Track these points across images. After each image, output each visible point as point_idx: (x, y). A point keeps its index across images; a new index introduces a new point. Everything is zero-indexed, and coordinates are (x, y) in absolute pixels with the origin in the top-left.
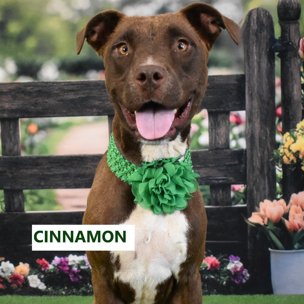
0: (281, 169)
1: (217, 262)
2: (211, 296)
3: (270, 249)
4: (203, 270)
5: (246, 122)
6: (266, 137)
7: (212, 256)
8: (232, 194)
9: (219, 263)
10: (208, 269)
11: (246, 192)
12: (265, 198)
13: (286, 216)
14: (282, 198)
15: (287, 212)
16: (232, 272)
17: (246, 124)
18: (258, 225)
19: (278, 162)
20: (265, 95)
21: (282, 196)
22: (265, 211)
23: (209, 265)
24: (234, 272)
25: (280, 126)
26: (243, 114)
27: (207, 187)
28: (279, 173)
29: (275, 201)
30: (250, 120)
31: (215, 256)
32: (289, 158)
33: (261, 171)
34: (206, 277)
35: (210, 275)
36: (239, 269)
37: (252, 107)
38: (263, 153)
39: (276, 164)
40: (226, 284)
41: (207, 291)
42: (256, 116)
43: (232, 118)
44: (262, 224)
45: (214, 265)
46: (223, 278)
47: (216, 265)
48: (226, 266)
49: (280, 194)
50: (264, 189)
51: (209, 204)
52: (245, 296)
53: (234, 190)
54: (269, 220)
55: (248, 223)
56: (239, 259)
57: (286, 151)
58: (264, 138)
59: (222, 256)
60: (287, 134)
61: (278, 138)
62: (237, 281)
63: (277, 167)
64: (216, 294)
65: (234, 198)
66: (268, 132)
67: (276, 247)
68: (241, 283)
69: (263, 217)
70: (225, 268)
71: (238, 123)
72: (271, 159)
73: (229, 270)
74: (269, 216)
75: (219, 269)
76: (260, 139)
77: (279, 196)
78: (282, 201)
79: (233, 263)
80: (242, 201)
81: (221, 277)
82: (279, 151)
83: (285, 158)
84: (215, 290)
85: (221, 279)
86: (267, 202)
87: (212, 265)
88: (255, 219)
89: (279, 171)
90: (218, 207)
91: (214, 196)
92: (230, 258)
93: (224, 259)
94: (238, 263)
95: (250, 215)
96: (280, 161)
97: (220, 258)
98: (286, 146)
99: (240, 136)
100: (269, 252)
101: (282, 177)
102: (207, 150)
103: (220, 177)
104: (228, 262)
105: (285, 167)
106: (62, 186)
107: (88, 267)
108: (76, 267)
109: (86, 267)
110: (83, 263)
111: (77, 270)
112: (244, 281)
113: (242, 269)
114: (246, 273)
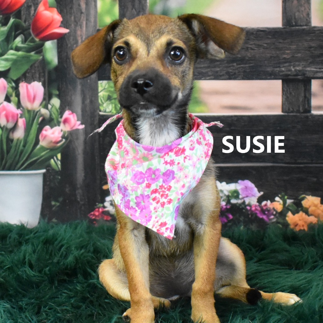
106: (209, 76)
107: (242, 201)
108: (223, 201)
109: (240, 201)
110: (235, 194)
111: (226, 205)
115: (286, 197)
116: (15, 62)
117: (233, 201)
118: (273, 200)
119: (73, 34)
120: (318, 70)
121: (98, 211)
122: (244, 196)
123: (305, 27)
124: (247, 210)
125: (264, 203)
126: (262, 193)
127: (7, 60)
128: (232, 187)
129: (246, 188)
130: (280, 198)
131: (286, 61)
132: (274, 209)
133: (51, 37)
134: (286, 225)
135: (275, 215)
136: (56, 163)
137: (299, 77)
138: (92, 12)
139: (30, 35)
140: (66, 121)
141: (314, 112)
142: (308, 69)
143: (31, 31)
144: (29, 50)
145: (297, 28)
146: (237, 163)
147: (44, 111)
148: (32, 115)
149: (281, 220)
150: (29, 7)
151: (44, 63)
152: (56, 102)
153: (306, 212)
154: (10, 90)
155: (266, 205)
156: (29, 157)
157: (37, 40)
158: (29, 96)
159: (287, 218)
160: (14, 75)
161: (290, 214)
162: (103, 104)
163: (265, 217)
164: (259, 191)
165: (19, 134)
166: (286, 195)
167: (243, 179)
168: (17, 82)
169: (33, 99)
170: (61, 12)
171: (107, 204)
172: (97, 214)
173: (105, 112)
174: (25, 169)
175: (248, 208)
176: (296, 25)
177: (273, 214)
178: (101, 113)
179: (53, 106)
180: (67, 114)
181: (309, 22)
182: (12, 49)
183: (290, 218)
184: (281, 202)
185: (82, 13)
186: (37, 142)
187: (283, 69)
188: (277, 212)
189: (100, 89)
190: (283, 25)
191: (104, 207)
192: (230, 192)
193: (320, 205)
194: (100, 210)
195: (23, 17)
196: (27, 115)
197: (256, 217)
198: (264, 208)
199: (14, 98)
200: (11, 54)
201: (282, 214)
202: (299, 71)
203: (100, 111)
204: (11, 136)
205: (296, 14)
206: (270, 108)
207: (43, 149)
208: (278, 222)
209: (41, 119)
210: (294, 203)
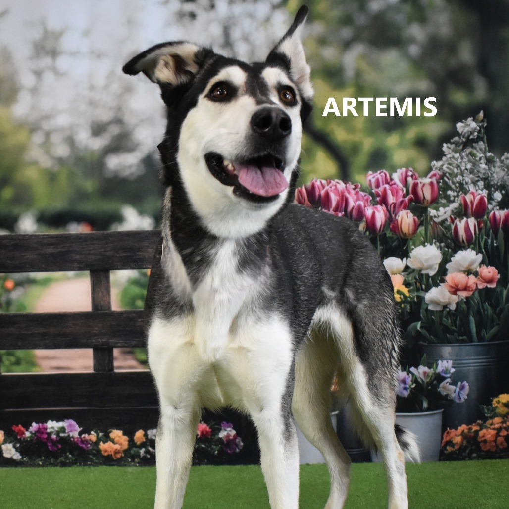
1: (208, 429)
2: (202, 467)
9: (210, 430)
10: (199, 437)
16: (225, 440)
24: (226, 440)
31: (205, 422)
34: (197, 446)
35: (200, 443)
36: (231, 438)
40: (218, 453)
41: (197, 461)
45: (205, 433)
46: (214, 447)
47: (207, 432)
48: (218, 434)
52: (238, 467)
56: (232, 426)
59: (213, 423)
62: (230, 450)
64: (207, 464)
68: (234, 452)
70: (216, 436)
73: (221, 439)
75: (210, 437)
79: (226, 430)
81: (213, 446)
84: (206, 461)
85: (212, 449)
87: (202, 433)
92: (222, 425)
93: (216, 426)
94: (230, 431)
97: (211, 424)
104: (220, 430)
106: (41, 346)
107: (68, 434)
108: (55, 434)
109: (66, 435)
110: (63, 430)
111: (57, 437)
112: (238, 450)
113: (235, 437)
114: (239, 442)
115: (98, 431)
117: (62, 435)
118: (89, 434)
120: (118, 341)
122: (69, 430)
123: (107, 311)
124: (71, 441)
125: (83, 436)
126: (81, 429)
128: (61, 424)
129: (70, 425)
130: (95, 432)
131: (95, 335)
132: (90, 440)
134: (99, 451)
135: (91, 444)
137: (104, 346)
141: (116, 371)
142: (111, 341)
145: (102, 312)
146: (64, 407)
149: (95, 448)
153: (113, 441)
155: (84, 437)
159: (100, 446)
161: (101, 443)
163: (84, 446)
164: (80, 427)
166: (99, 430)
167: (68, 419)
175: (72, 439)
176: (101, 310)
177: (89, 444)
181: (110, 308)
183: (102, 446)
184: (95, 435)
187: (93, 341)
188: (92, 442)
190: (93, 309)
192: (58, 428)
193: (122, 436)
197: (78, 446)
198: (83, 439)
201: (96, 443)
202: (105, 342)
205: (101, 302)
206: (86, 368)
208: (93, 449)
210: (104, 435)
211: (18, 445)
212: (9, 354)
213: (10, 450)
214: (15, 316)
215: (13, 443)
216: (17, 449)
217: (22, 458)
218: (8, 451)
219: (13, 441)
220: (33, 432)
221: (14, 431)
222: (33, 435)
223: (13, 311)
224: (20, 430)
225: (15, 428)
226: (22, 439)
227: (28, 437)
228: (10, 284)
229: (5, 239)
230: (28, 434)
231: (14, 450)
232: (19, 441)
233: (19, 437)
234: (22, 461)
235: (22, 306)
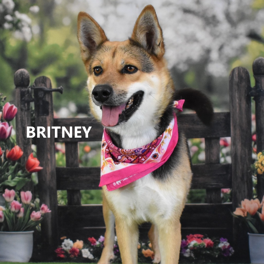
0: (256, 178)
1: (212, 242)
3: (248, 233)
4: (202, 248)
5: (231, 144)
6: (245, 155)
7: (208, 238)
8: (222, 195)
10: (205, 247)
11: (231, 193)
12: (245, 198)
13: (260, 210)
14: (257, 198)
15: (261, 207)
16: (222, 249)
17: (231, 146)
18: (240, 217)
19: (254, 173)
20: (245, 126)
21: (257, 196)
22: (245, 206)
23: (206, 245)
24: (224, 249)
25: (255, 148)
26: (229, 139)
27: (204, 190)
28: (254, 180)
29: (252, 200)
30: (234, 143)
31: (210, 238)
32: (261, 170)
33: (242, 179)
34: (204, 252)
35: (207, 251)
36: (227, 247)
37: (235, 134)
38: (244, 167)
39: (253, 174)
40: (218, 257)
41: (204, 261)
42: (238, 141)
43: (221, 142)
44: (243, 216)
46: (216, 253)
47: (211, 244)
48: (218, 245)
49: (256, 195)
50: (244, 191)
51: (206, 202)
53: (223, 192)
54: (248, 213)
55: (233, 215)
56: (227, 240)
57: (260, 165)
58: (244, 156)
59: (215, 238)
60: (260, 153)
61: (254, 156)
62: (226, 255)
63: (253, 176)
65: (223, 198)
66: (247, 152)
67: (252, 232)
68: (228, 256)
69: (243, 211)
71: (226, 145)
72: (249, 171)
73: (220, 249)
74: (248, 210)
75: (212, 247)
76: (241, 157)
77: (255, 197)
78: (257, 200)
79: (223, 243)
80: (229, 200)
81: (214, 252)
82: (255, 165)
83: (259, 170)
84: (210, 261)
85: (214, 254)
86: (246, 201)
87: (208, 245)
88: (238, 212)
89: (255, 179)
90: (212, 204)
91: (209, 196)
92: (220, 239)
93: (217, 241)
94: (226, 243)
95: (235, 210)
96: (255, 172)
97: (213, 240)
98: (260, 161)
99: (227, 154)
100: (248, 236)
101: (257, 183)
102: (204, 164)
103: (213, 183)
104: (219, 243)
105: (259, 176)
111: (116, 246)
112: (230, 255)
113: (229, 247)
114: (232, 250)
115: (142, 242)
116: (19, 182)
119: (45, 170)
121: (59, 249)
127: (15, 181)
133: (35, 171)
134: (142, 254)
136: (39, 227)
138: (53, 160)
139: (25, 170)
140: (43, 209)
143: (25, 168)
144: (25, 177)
147: (32, 204)
148: (27, 207)
149: (140, 252)
150: (24, 157)
151: (32, 182)
152: (38, 200)
153: (150, 249)
154: (17, 195)
156: (26, 225)
157: (28, 172)
158: (25, 198)
159: (142, 252)
160: (18, 188)
161: (143, 250)
162: (59, 200)
165: (21, 215)
168: (20, 191)
169: (27, 199)
170: (39, 159)
171: (63, 246)
172: (58, 250)
173: (60, 204)
174: (25, 231)
178: (59, 205)
179: (36, 202)
180: (43, 206)
182: (17, 176)
185: (48, 160)
186: (29, 218)
189: (58, 194)
191: (62, 247)
194: (60, 248)
195: (22, 162)
196: (24, 206)
199: (18, 199)
200: (17, 179)
201: (140, 250)
203: (58, 204)
204: (17, 216)
207: (32, 221)
209: (31, 208)
210: (145, 245)
211: (92, 250)
212: (86, 193)
213: (87, 253)
214: (91, 169)
215: (89, 248)
216: (91, 252)
217: (94, 258)
218: (86, 254)
219: (89, 247)
220: (101, 242)
221: (89, 241)
222: (101, 244)
223: (89, 165)
224: (93, 241)
225: (90, 239)
226: (94, 246)
227: (98, 245)
228: (87, 149)
229: (84, 120)
230: (97, 243)
231: (89, 253)
232: (92, 247)
233: (92, 245)
234: (94, 260)
235: (95, 162)
